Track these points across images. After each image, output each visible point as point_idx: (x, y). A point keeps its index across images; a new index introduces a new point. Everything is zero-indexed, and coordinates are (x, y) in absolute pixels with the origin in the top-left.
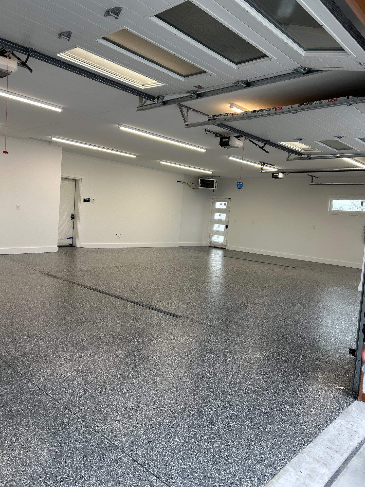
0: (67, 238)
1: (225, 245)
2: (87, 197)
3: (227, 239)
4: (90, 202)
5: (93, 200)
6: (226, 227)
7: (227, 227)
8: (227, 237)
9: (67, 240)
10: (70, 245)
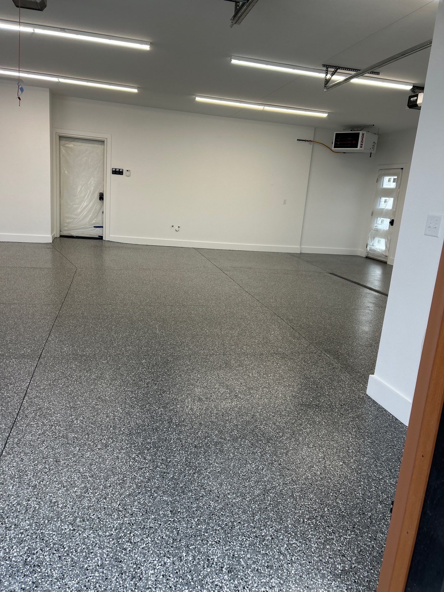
0: (94, 227)
1: (386, 256)
2: (118, 167)
3: (390, 244)
4: (122, 174)
5: (127, 171)
6: (390, 222)
7: (392, 223)
8: (390, 241)
9: (95, 229)
10: (99, 236)
